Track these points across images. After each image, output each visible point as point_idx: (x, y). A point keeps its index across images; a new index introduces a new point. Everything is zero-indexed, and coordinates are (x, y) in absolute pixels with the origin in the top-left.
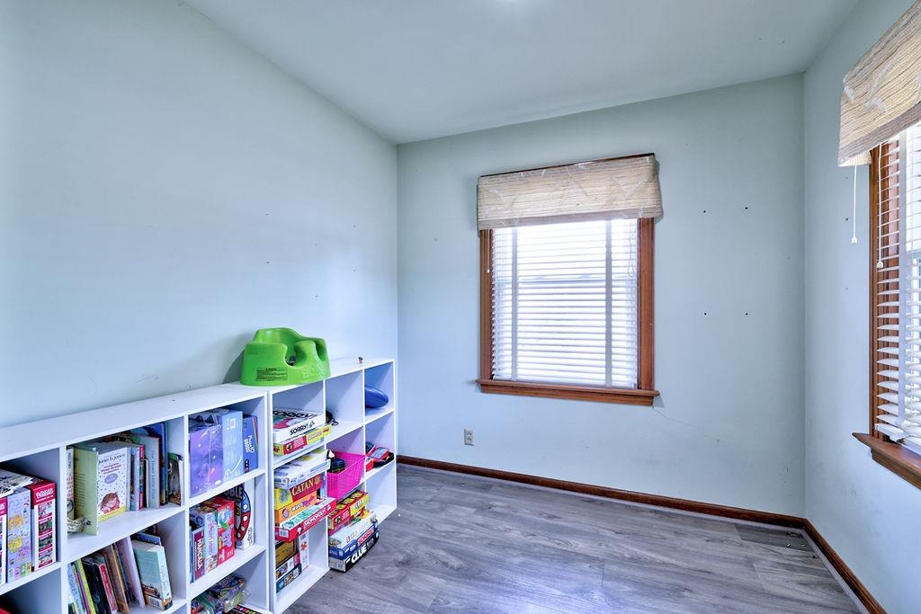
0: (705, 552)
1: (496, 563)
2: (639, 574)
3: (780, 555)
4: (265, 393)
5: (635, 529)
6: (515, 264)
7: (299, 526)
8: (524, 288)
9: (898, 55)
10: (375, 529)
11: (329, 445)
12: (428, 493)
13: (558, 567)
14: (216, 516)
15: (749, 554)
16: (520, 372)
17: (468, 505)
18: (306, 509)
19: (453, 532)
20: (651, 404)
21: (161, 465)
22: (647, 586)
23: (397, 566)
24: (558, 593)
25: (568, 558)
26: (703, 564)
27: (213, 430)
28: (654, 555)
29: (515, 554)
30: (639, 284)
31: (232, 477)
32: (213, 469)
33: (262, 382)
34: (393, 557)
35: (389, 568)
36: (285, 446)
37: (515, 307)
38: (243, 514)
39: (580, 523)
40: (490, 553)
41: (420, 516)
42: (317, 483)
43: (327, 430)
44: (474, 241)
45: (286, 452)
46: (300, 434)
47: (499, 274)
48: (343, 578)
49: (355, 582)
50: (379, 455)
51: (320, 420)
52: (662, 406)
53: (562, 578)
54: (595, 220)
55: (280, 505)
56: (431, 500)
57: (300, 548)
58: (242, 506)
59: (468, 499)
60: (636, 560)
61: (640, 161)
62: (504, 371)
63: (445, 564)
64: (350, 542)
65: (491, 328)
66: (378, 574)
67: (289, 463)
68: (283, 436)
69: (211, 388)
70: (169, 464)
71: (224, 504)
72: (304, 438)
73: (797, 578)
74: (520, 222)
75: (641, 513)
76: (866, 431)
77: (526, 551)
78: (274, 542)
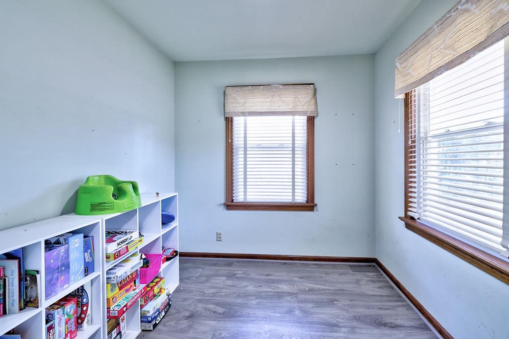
0: (340, 280)
1: (243, 306)
2: (314, 297)
3: (368, 276)
4: (100, 219)
5: (308, 274)
6: (245, 137)
7: (125, 306)
8: (250, 151)
9: (419, 52)
10: (169, 300)
11: (141, 251)
12: (197, 272)
13: (276, 301)
14: (63, 310)
15: (356, 278)
16: (248, 197)
17: (222, 276)
18: (128, 295)
19: (216, 293)
20: (312, 210)
21: (20, 280)
22: (319, 302)
23: (186, 319)
24: (279, 315)
25: (280, 295)
26: (339, 286)
27: (62, 249)
28: (318, 286)
29: (253, 299)
30: (308, 149)
31: (76, 281)
32: (63, 277)
33: (94, 213)
34: (182, 315)
35: (181, 322)
36: (115, 254)
37: (245, 161)
38: (83, 306)
39: (282, 276)
40: (239, 301)
41: (193, 287)
42: (134, 276)
43: (141, 241)
44: (222, 123)
45: (115, 258)
46: (123, 246)
47: (236, 142)
48: (151, 334)
49: (160, 335)
50: (168, 253)
51: (135, 235)
52: (318, 211)
53: (279, 307)
54: (279, 115)
55: (111, 295)
56: (200, 276)
57: (121, 321)
58: (82, 300)
59: (221, 272)
60: (311, 290)
61: (308, 87)
62: (239, 197)
63: (215, 312)
64: (155, 311)
65: (232, 173)
66: (175, 327)
67: (115, 266)
68: (112, 248)
69: (53, 219)
70: (28, 278)
71: (69, 301)
72: (127, 247)
73: (377, 286)
74: (249, 114)
75: (309, 266)
76: (403, 215)
77: (258, 296)
78: (106, 320)
